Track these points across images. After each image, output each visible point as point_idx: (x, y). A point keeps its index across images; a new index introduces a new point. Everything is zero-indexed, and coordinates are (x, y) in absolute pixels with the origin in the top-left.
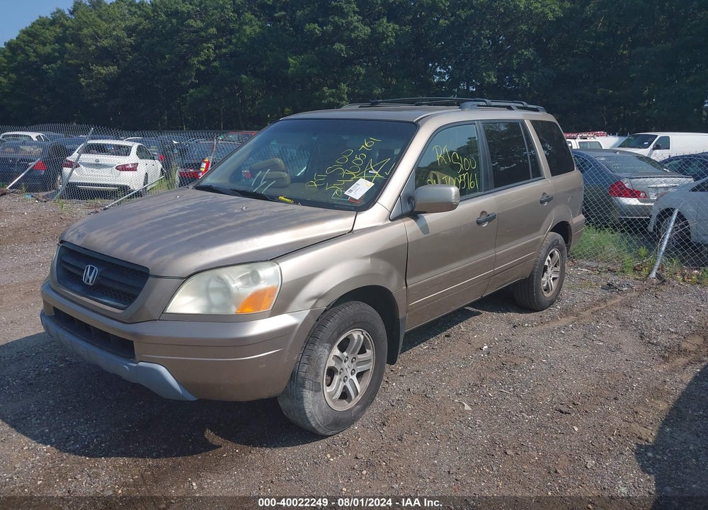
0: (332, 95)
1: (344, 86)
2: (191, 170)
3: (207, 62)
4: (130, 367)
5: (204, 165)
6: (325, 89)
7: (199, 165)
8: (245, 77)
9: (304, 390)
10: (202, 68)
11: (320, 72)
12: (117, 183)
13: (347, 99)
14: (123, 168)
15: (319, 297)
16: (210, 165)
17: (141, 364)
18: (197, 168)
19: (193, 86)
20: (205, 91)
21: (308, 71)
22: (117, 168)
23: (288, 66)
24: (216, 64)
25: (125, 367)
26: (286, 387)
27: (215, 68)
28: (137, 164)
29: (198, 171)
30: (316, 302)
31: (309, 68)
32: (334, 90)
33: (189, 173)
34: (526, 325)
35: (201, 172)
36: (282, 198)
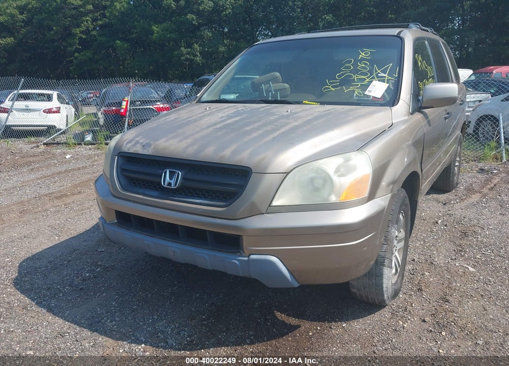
0: (188, 53)
1: (196, 46)
2: (114, 108)
3: (87, 32)
4: (238, 260)
5: (124, 103)
6: (182, 49)
7: (120, 104)
8: (119, 42)
9: (384, 268)
10: (84, 37)
11: (178, 36)
12: (45, 124)
13: (200, 56)
14: (49, 111)
15: (394, 183)
16: (129, 103)
17: (253, 257)
18: (118, 106)
19: (78, 51)
20: (88, 54)
21: (168, 35)
22: (44, 111)
23: (152, 33)
24: (94, 33)
25: (234, 263)
26: (372, 267)
27: (95, 36)
28: (60, 108)
29: (119, 108)
30: (393, 187)
31: (170, 33)
32: (189, 50)
33: (112, 110)
34: (452, 202)
35: (122, 108)
36: (307, 102)
